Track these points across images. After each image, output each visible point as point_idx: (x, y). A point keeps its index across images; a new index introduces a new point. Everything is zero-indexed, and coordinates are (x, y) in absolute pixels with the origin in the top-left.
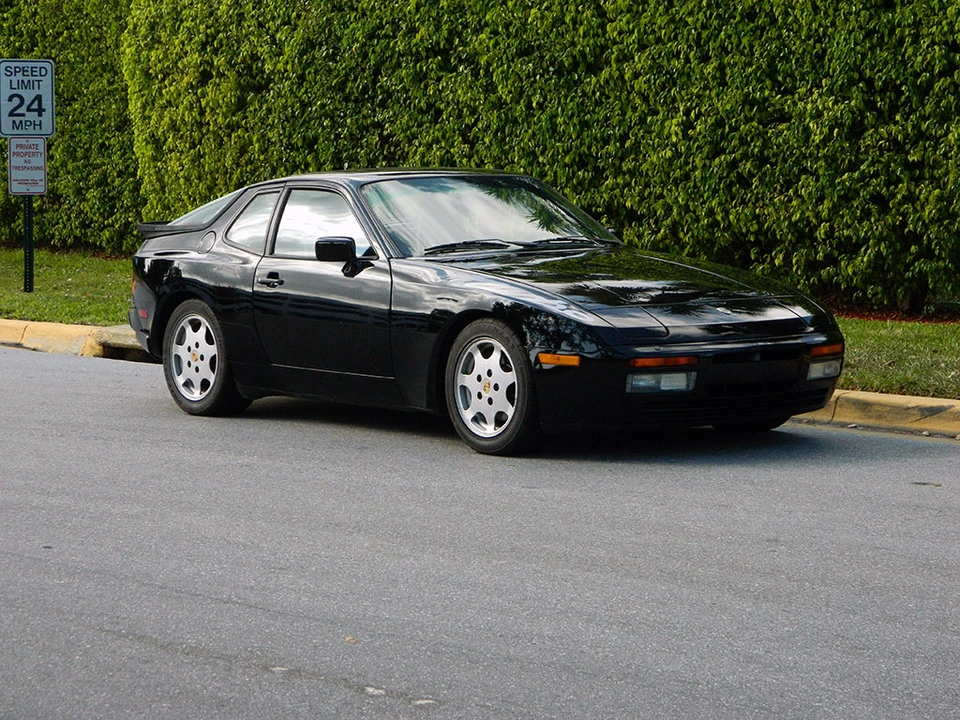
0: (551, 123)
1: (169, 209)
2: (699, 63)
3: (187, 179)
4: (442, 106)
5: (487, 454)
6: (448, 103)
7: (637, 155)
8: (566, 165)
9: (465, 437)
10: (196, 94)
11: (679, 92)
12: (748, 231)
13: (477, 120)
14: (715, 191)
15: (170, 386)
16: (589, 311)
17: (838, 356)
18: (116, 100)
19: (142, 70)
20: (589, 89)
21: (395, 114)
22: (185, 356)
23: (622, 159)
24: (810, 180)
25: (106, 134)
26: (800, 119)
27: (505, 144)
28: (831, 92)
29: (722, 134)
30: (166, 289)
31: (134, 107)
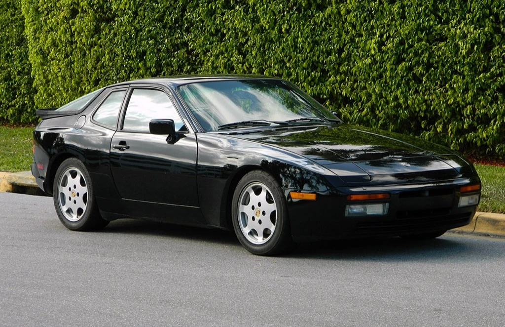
0: (294, 42)
1: (52, 96)
2: (389, 4)
3: (63, 78)
4: (225, 31)
5: (258, 255)
6: (229, 29)
7: (349, 62)
8: (304, 69)
9: (244, 244)
10: (68, 23)
11: (376, 22)
12: (420, 110)
13: (247, 40)
14: (399, 85)
15: (58, 213)
16: (322, 165)
17: (478, 192)
18: (16, 26)
19: (34, 8)
20: (318, 21)
21: (195, 36)
22: (67, 194)
23: (340, 64)
24: (459, 78)
25: (10, 47)
26: (453, 40)
27: (266, 55)
28: (472, 22)
29: (403, 49)
30: (55, 151)
31: (28, 31)
